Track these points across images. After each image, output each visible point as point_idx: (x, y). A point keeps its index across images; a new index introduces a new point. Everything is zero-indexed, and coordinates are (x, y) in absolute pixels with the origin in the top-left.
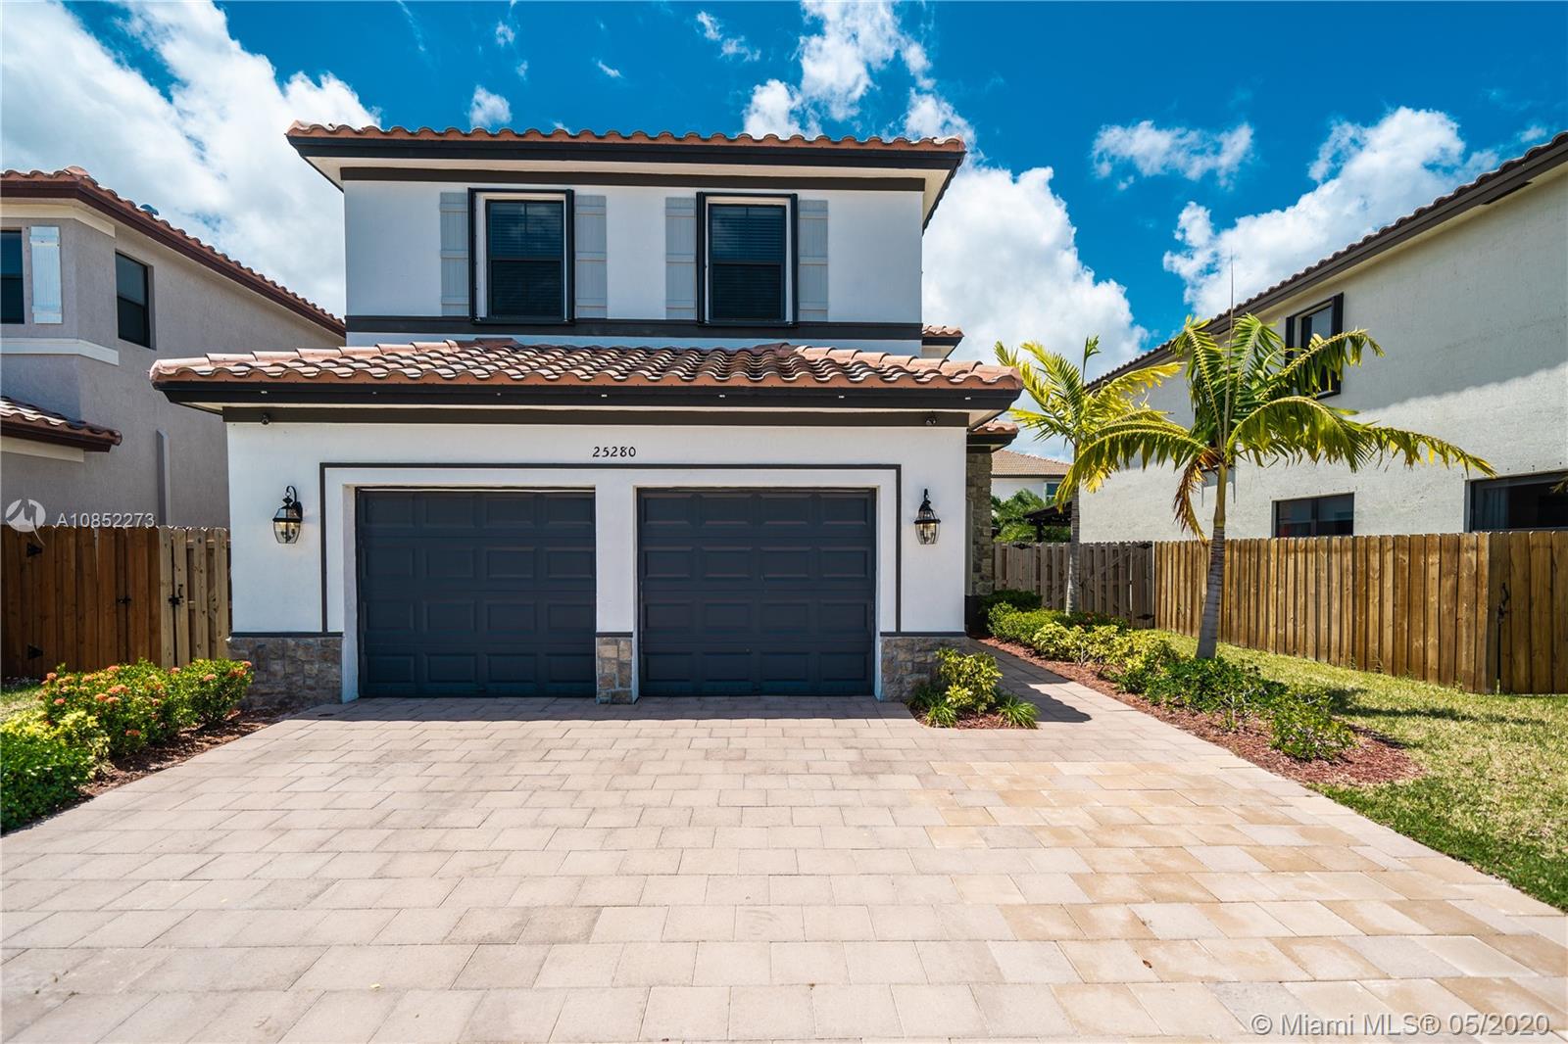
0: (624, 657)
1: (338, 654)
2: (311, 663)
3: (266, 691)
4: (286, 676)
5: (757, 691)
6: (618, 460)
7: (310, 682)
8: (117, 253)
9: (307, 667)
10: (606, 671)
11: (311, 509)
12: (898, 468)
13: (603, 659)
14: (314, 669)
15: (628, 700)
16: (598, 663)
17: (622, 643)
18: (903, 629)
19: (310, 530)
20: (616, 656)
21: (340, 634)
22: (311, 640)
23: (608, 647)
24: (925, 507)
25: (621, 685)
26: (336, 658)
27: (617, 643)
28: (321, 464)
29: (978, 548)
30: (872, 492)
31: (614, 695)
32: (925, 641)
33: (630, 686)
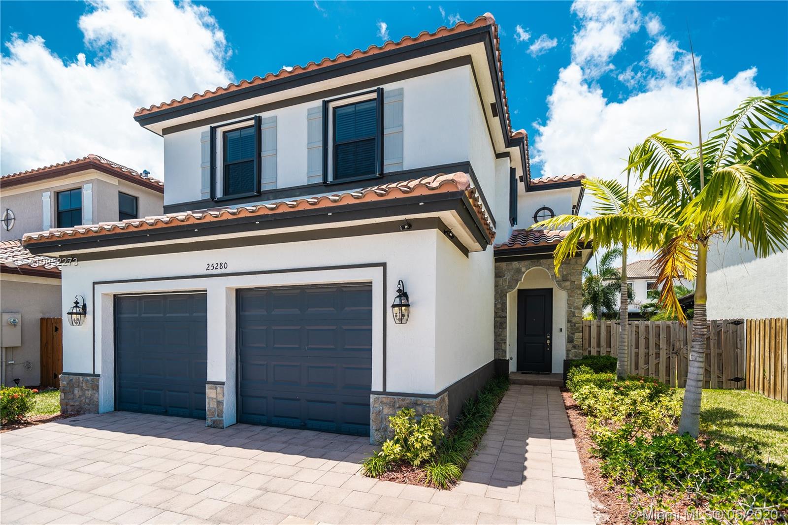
0: (220, 398)
1: (98, 387)
2: (88, 390)
3: (72, 404)
4: (80, 397)
5: (304, 427)
6: (219, 271)
7: (87, 401)
8: (119, 192)
9: (87, 392)
10: (211, 406)
11: (89, 309)
12: (384, 265)
13: (209, 398)
14: (89, 393)
15: (221, 426)
16: (207, 400)
17: (218, 389)
18: (388, 390)
19: (89, 317)
20: (215, 397)
21: (99, 376)
22: (88, 378)
23: (212, 391)
24: (403, 294)
25: (218, 416)
26: (96, 388)
27: (216, 388)
28: (93, 283)
29: (571, 326)
30: (369, 284)
31: (214, 422)
32: (403, 400)
33: (222, 417)
